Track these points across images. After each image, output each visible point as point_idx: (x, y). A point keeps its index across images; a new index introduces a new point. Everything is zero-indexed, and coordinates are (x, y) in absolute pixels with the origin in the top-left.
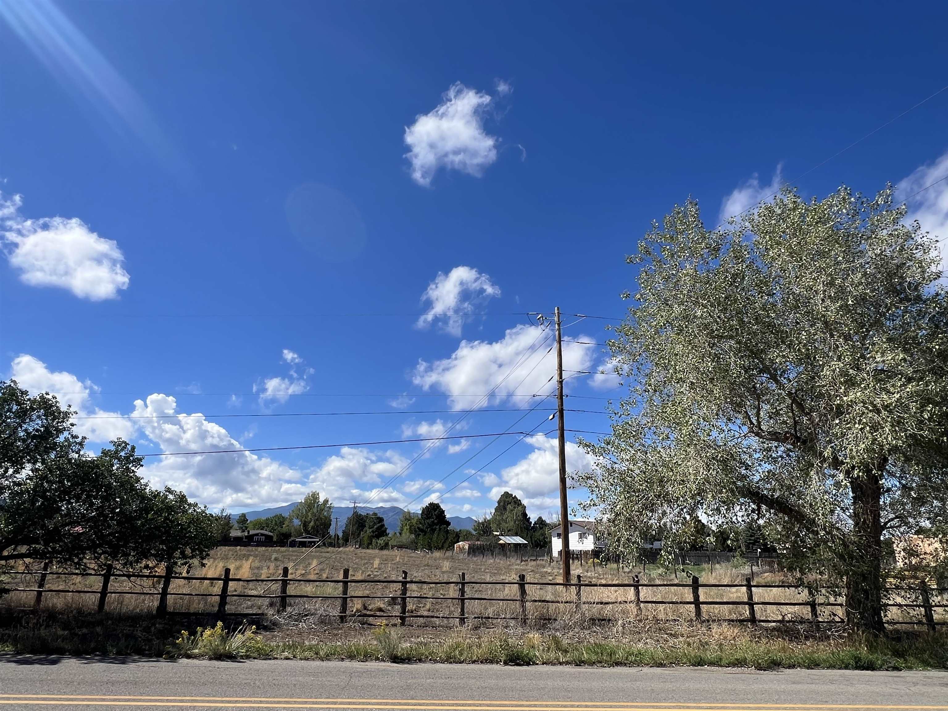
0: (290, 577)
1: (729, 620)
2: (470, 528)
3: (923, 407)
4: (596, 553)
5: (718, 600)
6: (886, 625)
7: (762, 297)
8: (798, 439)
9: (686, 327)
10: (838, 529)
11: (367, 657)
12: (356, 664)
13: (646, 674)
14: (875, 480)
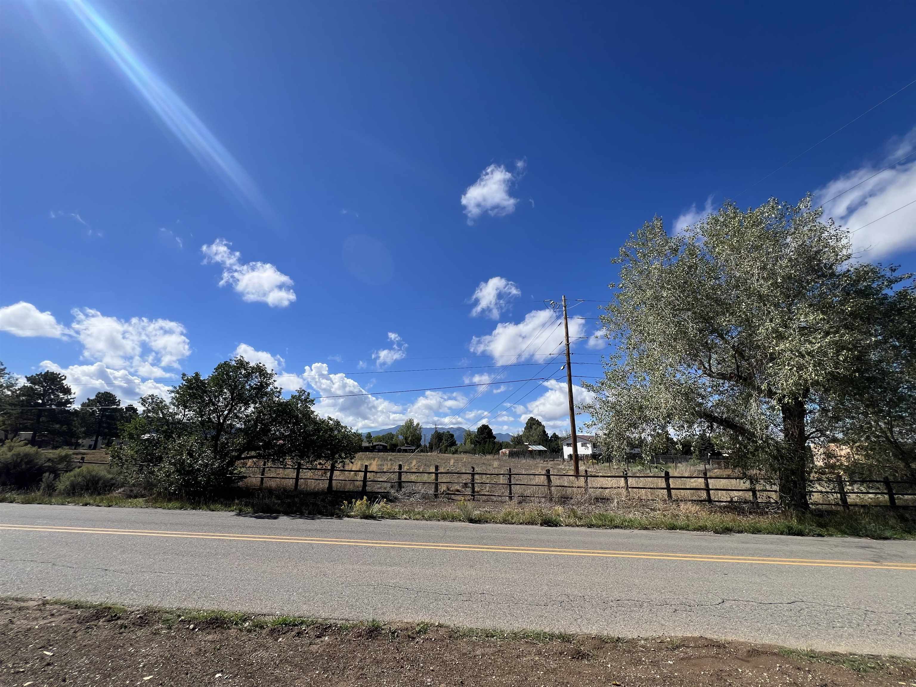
0: (402, 470)
1: (692, 500)
2: (509, 440)
3: (838, 353)
4: (594, 456)
5: (683, 487)
6: (810, 506)
7: (710, 281)
8: (740, 377)
9: (656, 304)
10: (772, 439)
11: (454, 519)
12: (447, 523)
13: (637, 534)
14: (801, 405)
